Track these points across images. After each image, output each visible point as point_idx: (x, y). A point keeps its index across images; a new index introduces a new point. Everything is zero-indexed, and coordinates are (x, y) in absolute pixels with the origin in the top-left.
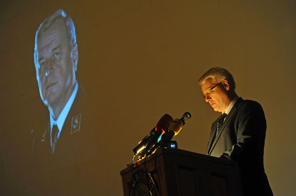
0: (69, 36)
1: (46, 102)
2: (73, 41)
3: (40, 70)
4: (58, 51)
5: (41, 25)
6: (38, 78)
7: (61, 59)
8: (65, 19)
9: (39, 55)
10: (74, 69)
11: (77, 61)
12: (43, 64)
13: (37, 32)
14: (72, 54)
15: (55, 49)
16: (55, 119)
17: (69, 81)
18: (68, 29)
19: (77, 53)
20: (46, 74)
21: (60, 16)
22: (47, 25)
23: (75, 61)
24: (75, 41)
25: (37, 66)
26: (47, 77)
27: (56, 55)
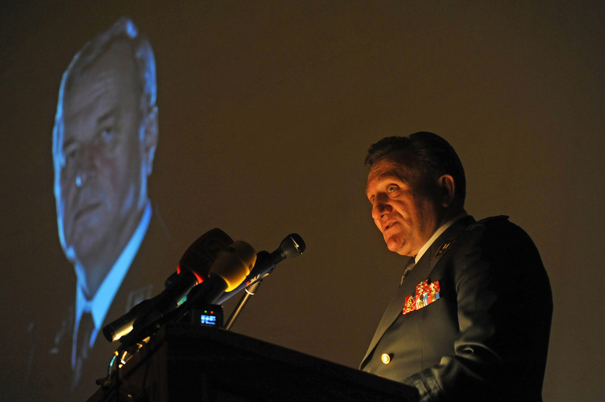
0: (139, 87)
1: (70, 253)
2: (149, 97)
3: (64, 170)
4: (109, 122)
5: (76, 57)
6: (58, 191)
7: (115, 143)
8: (134, 44)
9: (66, 133)
10: (146, 170)
11: (152, 150)
12: (73, 154)
13: (65, 75)
14: (142, 132)
15: (105, 117)
16: (89, 297)
17: (129, 202)
18: (139, 66)
19: (154, 130)
20: (79, 182)
21: (123, 36)
22: (91, 57)
23: (147, 150)
24: (153, 99)
25: (59, 161)
26: (79, 189)
27: (104, 134)
